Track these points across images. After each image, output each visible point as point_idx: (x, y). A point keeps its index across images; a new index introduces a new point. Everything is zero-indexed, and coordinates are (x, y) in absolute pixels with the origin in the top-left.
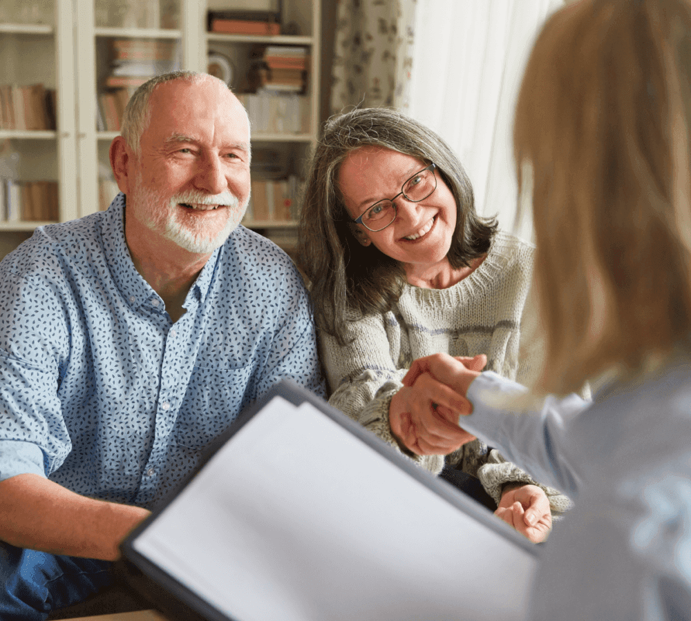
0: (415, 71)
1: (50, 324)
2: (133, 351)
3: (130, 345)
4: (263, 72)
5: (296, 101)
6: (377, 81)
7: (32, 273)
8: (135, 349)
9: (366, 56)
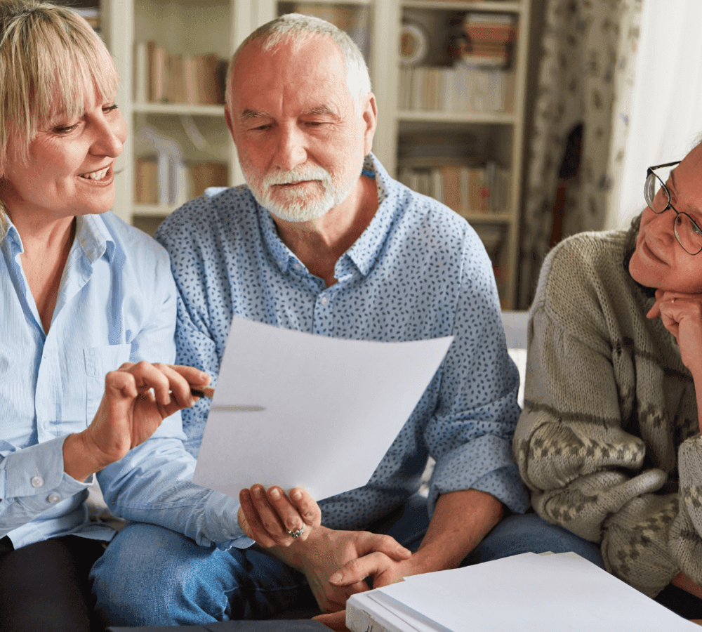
0: (643, 42)
1: (194, 289)
2: (280, 317)
3: (277, 311)
4: (462, 44)
5: (499, 77)
6: (594, 54)
7: (180, 236)
8: (282, 315)
9: (582, 26)
